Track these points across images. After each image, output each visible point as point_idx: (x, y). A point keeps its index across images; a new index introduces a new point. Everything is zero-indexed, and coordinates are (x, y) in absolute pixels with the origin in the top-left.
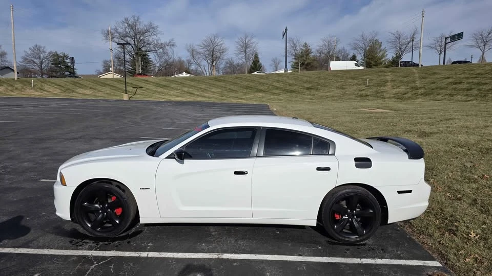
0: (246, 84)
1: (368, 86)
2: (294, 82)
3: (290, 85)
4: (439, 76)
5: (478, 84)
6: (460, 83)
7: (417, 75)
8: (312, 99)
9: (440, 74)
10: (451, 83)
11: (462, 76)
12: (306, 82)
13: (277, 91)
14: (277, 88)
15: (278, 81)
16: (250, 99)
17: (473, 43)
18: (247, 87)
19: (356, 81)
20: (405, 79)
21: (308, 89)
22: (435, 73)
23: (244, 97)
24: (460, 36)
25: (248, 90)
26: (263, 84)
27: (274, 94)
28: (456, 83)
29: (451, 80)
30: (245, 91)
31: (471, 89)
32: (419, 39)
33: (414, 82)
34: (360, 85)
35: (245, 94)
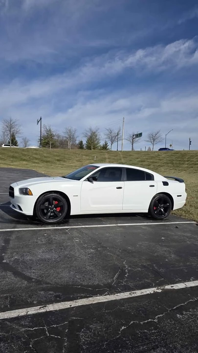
0: (12, 154)
1: (95, 161)
2: (48, 155)
3: (45, 157)
4: (134, 157)
5: (153, 162)
6: (144, 161)
7: (122, 156)
8: (62, 167)
9: (133, 156)
10: (139, 161)
11: (145, 157)
12: (57, 156)
13: (37, 161)
14: (36, 159)
15: (36, 154)
16: (17, 165)
17: (148, 139)
18: (13, 157)
19: (88, 157)
20: (116, 158)
21: (58, 160)
22: (130, 155)
23: (12, 164)
24: (140, 135)
25: (14, 159)
26: (25, 155)
27: (34, 163)
28: (142, 162)
29: (139, 160)
30: (12, 159)
31: (150, 165)
32: (121, 134)
33: (121, 159)
34: (90, 159)
35: (12, 161)
